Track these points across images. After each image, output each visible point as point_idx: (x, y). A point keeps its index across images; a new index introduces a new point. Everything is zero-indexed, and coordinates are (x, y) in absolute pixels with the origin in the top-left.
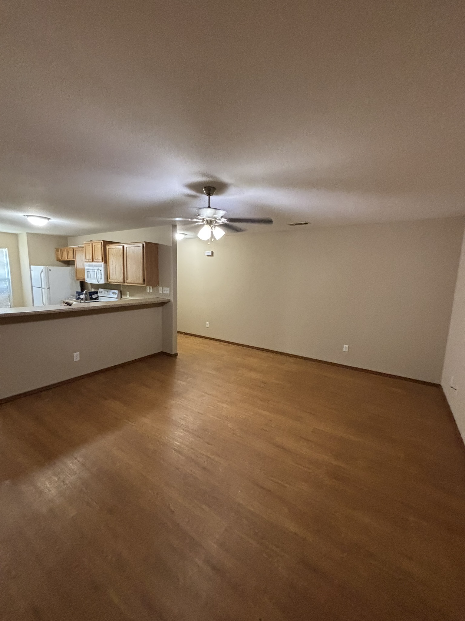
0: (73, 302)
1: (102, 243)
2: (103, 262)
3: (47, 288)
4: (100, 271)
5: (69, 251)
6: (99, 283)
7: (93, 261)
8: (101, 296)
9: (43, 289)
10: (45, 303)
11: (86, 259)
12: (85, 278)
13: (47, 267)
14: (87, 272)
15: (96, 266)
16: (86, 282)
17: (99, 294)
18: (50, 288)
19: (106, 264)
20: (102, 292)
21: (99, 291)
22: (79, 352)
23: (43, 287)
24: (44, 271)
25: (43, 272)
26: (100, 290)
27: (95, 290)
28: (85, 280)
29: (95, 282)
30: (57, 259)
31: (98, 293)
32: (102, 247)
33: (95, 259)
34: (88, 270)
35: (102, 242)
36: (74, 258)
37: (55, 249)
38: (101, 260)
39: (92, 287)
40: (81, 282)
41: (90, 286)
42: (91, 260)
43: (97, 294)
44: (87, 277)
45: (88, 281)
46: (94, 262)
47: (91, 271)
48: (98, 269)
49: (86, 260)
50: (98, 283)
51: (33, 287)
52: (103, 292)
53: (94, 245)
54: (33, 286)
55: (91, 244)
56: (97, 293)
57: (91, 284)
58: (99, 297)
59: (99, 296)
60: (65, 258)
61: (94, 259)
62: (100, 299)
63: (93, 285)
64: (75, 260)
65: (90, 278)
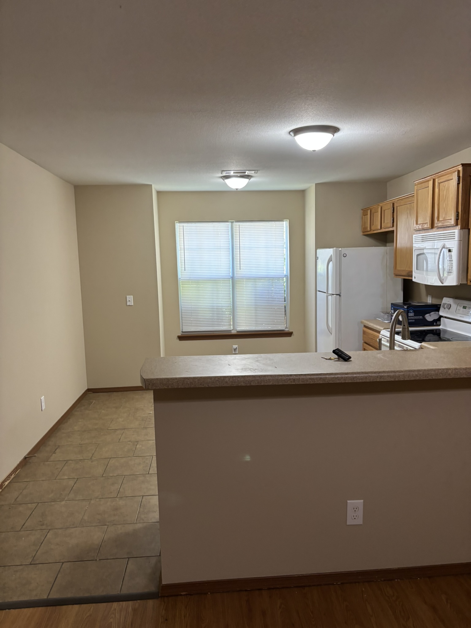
0: (382, 328)
1: (459, 171)
2: (459, 227)
3: (337, 295)
4: (450, 251)
5: (384, 211)
6: (445, 284)
7: (432, 226)
8: (446, 317)
9: (330, 297)
10: (332, 326)
11: (417, 224)
12: (412, 272)
13: (340, 249)
14: (418, 255)
15: (439, 238)
16: (414, 280)
17: (441, 313)
18: (342, 294)
19: (467, 230)
20: (449, 307)
21: (444, 304)
22: (362, 501)
23: (330, 292)
24: (334, 259)
25: (332, 261)
26: (446, 301)
27: (436, 302)
28: (412, 276)
29: (434, 281)
30: (364, 232)
31: (441, 309)
32: (458, 184)
33: (438, 220)
34: (421, 252)
35: (460, 168)
36: (393, 226)
37: (362, 210)
38: (453, 222)
39: (428, 294)
40: (404, 279)
41: (423, 291)
42: (428, 225)
43: (438, 310)
44: (417, 269)
45: (418, 278)
46: (434, 229)
47: (428, 253)
48: (444, 247)
49: (417, 227)
50: (441, 285)
51: (318, 292)
52: (454, 306)
53: (439, 183)
54: (318, 289)
55: (431, 183)
56: (436, 308)
57: (426, 285)
58: (442, 319)
59: (441, 317)
60: (377, 228)
61: (436, 221)
62: (445, 325)
63: (430, 289)
64: (394, 229)
65: (425, 273)
